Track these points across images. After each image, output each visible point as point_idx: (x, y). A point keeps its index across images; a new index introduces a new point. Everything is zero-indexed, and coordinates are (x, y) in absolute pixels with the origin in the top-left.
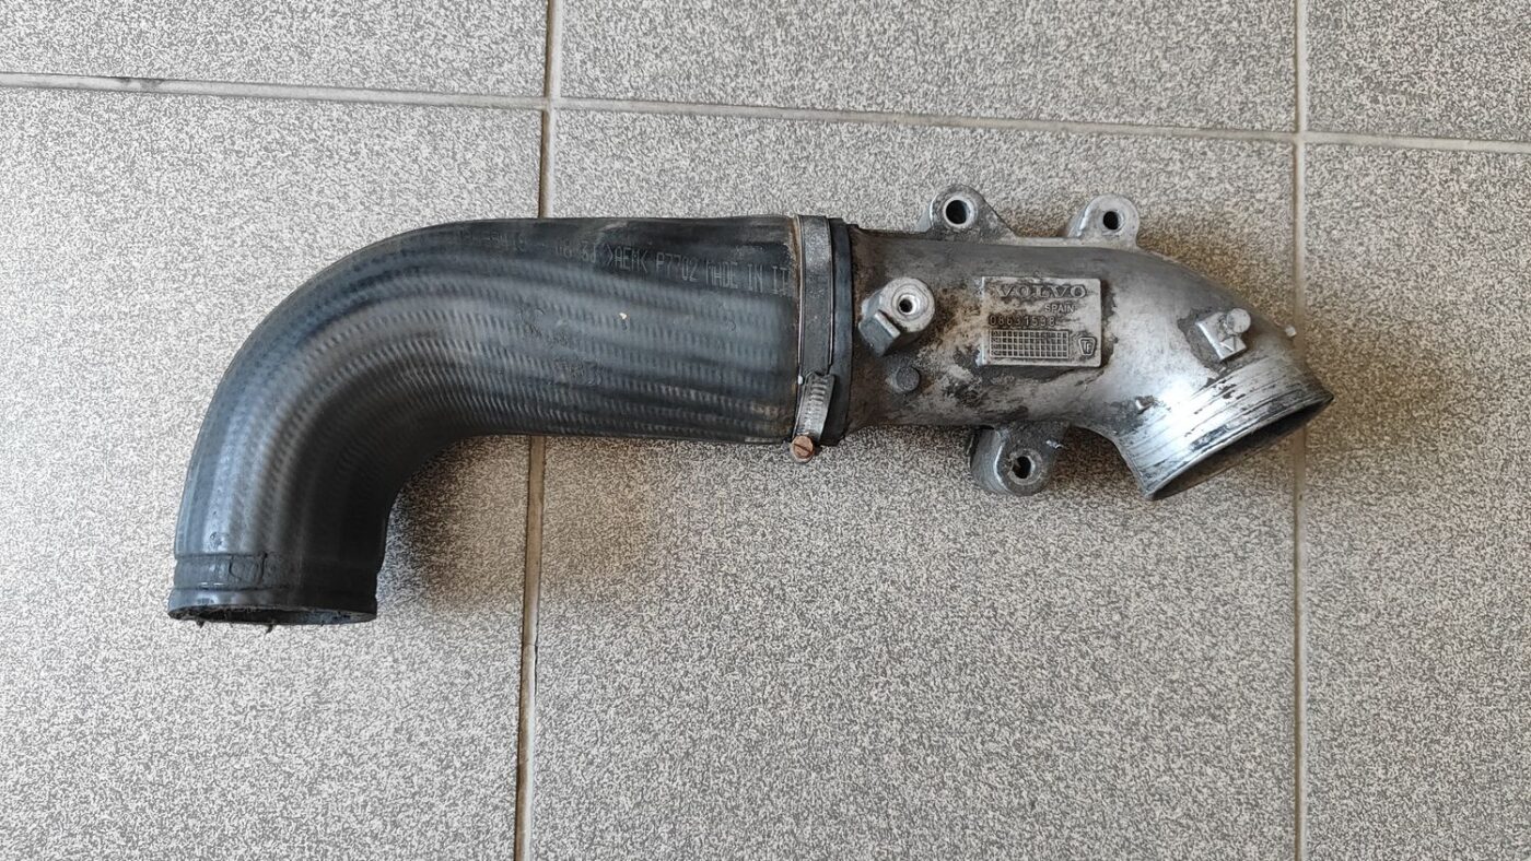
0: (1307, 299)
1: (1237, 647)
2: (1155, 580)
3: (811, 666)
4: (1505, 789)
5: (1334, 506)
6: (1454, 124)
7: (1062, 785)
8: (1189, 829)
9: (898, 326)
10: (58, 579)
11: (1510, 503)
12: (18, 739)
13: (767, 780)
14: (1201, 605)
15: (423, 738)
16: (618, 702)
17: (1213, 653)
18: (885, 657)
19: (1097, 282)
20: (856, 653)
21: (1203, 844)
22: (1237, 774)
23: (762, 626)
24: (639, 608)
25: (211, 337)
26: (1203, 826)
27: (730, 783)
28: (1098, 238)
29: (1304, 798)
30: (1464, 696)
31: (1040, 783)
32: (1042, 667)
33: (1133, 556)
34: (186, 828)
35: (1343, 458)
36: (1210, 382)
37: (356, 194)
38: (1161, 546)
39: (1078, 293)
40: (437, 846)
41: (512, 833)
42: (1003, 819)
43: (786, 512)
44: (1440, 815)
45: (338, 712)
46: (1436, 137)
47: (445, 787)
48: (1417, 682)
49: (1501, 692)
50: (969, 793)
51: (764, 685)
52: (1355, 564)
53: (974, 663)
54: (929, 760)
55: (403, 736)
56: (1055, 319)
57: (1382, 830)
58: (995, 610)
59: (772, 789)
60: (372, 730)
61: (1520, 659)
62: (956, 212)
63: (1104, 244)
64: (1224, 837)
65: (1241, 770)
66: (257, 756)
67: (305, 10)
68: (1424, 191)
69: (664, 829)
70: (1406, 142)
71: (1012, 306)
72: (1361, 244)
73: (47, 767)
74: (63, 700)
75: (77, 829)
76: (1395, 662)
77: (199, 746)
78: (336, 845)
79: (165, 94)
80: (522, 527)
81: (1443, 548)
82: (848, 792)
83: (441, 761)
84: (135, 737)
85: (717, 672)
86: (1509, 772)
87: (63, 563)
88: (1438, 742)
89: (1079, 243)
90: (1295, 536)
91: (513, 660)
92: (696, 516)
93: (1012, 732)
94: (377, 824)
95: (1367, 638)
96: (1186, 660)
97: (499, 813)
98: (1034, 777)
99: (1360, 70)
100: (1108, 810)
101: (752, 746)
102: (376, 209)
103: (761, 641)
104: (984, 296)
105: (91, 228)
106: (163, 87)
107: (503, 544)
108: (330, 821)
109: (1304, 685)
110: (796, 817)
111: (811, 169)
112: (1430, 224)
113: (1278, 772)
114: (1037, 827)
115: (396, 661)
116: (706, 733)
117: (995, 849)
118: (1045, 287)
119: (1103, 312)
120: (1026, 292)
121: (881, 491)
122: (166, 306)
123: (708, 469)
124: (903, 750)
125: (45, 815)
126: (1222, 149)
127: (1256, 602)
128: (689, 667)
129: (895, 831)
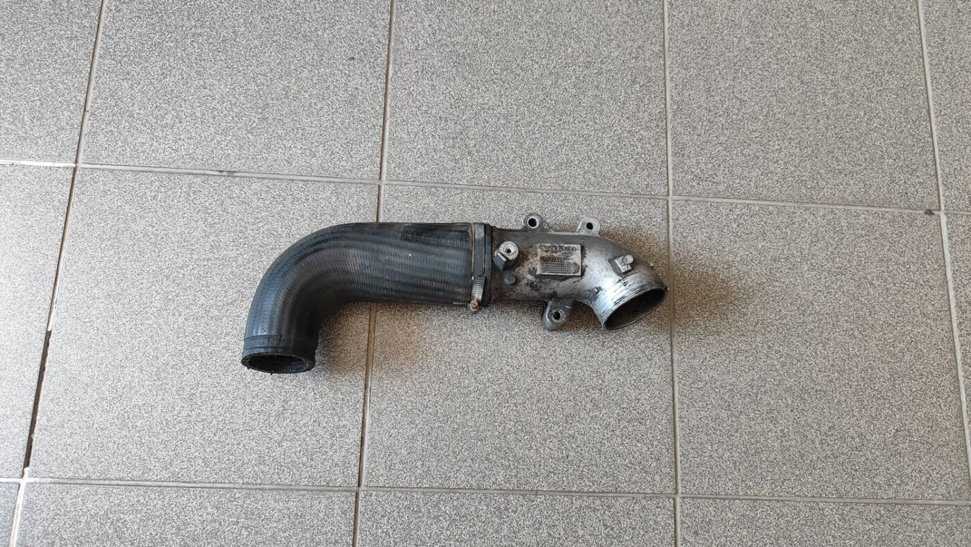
0: (674, 259)
1: (649, 395)
2: (616, 367)
3: (479, 399)
4: (762, 456)
5: (687, 339)
6: (730, 193)
7: (579, 449)
8: (631, 468)
9: (506, 258)
10: (184, 360)
11: (759, 340)
12: (164, 423)
13: (461, 445)
14: (635, 378)
15: (324, 425)
16: (402, 412)
17: (639, 397)
18: (508, 396)
19: (580, 246)
20: (497, 394)
21: (637, 475)
22: (650, 447)
23: (460, 382)
24: (411, 375)
25: (249, 268)
26: (637, 467)
27: (446, 445)
28: (584, 232)
29: (679, 457)
30: (743, 417)
31: (570, 448)
32: (570, 401)
33: (607, 358)
34: (229, 459)
35: (690, 321)
36: (620, 280)
37: (307, 215)
38: (618, 354)
39: (572, 250)
40: (328, 469)
41: (358, 464)
42: (556, 462)
43: (470, 338)
44: (735, 466)
45: (291, 414)
46: (723, 198)
47: (332, 445)
48: (723, 411)
49: (758, 416)
50: (542, 451)
51: (460, 406)
52: (696, 362)
53: (543, 399)
54: (526, 437)
55: (316, 424)
56: (564, 258)
57: (711, 471)
58: (552, 378)
59: (462, 448)
60: (305, 421)
61: (765, 402)
62: (532, 222)
63: (586, 234)
64: (646, 472)
65: (652, 445)
66: (258, 431)
67: (290, 147)
68: (719, 218)
69: (419, 463)
70: (712, 200)
71: (549, 254)
72: (695, 238)
73: (175, 434)
74: (183, 407)
75: (186, 459)
76: (714, 402)
77: (235, 426)
78: (288, 468)
79: (236, 177)
80: (366, 342)
81: (732, 357)
82: (493, 450)
83: (331, 434)
84: (211, 422)
85: (442, 401)
86: (763, 449)
87: (187, 353)
88: (733, 435)
89: (577, 234)
90: (671, 351)
91: (361, 394)
92: (434, 339)
93: (559, 427)
94: (305, 459)
95: (702, 392)
96: (629, 399)
97: (354, 455)
98: (568, 446)
99: (692, 172)
100: (598, 460)
101: (455, 431)
102: (315, 220)
103: (459, 389)
104: (539, 250)
105: (206, 226)
106: (235, 174)
107: (359, 348)
108: (286, 458)
109: (677, 411)
110: (472, 459)
111: (480, 207)
112: (722, 231)
113: (667, 446)
114: (569, 466)
115: (315, 394)
116: (437, 425)
117: (552, 475)
118: (561, 247)
119: (582, 256)
120: (554, 249)
121: (507, 330)
122: (233, 256)
123: (439, 320)
124: (515, 433)
125: (173, 453)
126: (639, 202)
127: (656, 377)
128: (431, 399)
129: (512, 466)
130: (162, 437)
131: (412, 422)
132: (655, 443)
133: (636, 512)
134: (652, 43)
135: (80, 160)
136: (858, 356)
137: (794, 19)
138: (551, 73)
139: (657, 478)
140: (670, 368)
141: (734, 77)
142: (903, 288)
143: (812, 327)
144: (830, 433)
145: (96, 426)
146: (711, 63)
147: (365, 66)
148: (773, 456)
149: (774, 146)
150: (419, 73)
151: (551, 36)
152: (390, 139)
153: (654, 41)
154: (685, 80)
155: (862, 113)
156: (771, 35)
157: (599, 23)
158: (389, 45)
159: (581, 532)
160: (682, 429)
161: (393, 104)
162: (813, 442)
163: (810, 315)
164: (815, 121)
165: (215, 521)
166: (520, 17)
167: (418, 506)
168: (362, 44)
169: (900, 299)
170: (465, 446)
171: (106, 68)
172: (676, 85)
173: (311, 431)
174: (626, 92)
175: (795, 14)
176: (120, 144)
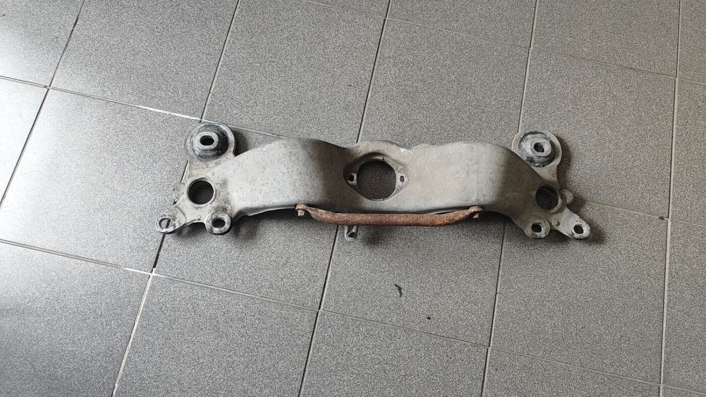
130: (223, 265)
131: (352, 281)
132: (482, 317)
133: (465, 352)
134: (515, 100)
135: (203, 117)
136: (605, 291)
137: (599, 98)
138: (456, 109)
139: (480, 335)
140: (496, 278)
141: (559, 126)
142: (639, 258)
143: (581, 270)
144: (582, 330)
145: (191, 253)
146: (547, 116)
147: (356, 90)
148: (547, 336)
149: (575, 167)
150: (385, 98)
151: (459, 88)
152: (363, 131)
153: (516, 99)
154: (531, 123)
155: (630, 156)
156: (584, 105)
157: (487, 85)
158: (371, 81)
159: (433, 356)
160: (498, 312)
161: (368, 113)
162: (571, 333)
163: (581, 263)
164: (602, 157)
165: (243, 313)
166: (444, 76)
167: (348, 325)
168: (357, 78)
169: (636, 263)
170: (378, 299)
171: (223, 72)
172: (525, 125)
173: (299, 276)
174: (496, 125)
175: (601, 95)
176: (225, 112)
